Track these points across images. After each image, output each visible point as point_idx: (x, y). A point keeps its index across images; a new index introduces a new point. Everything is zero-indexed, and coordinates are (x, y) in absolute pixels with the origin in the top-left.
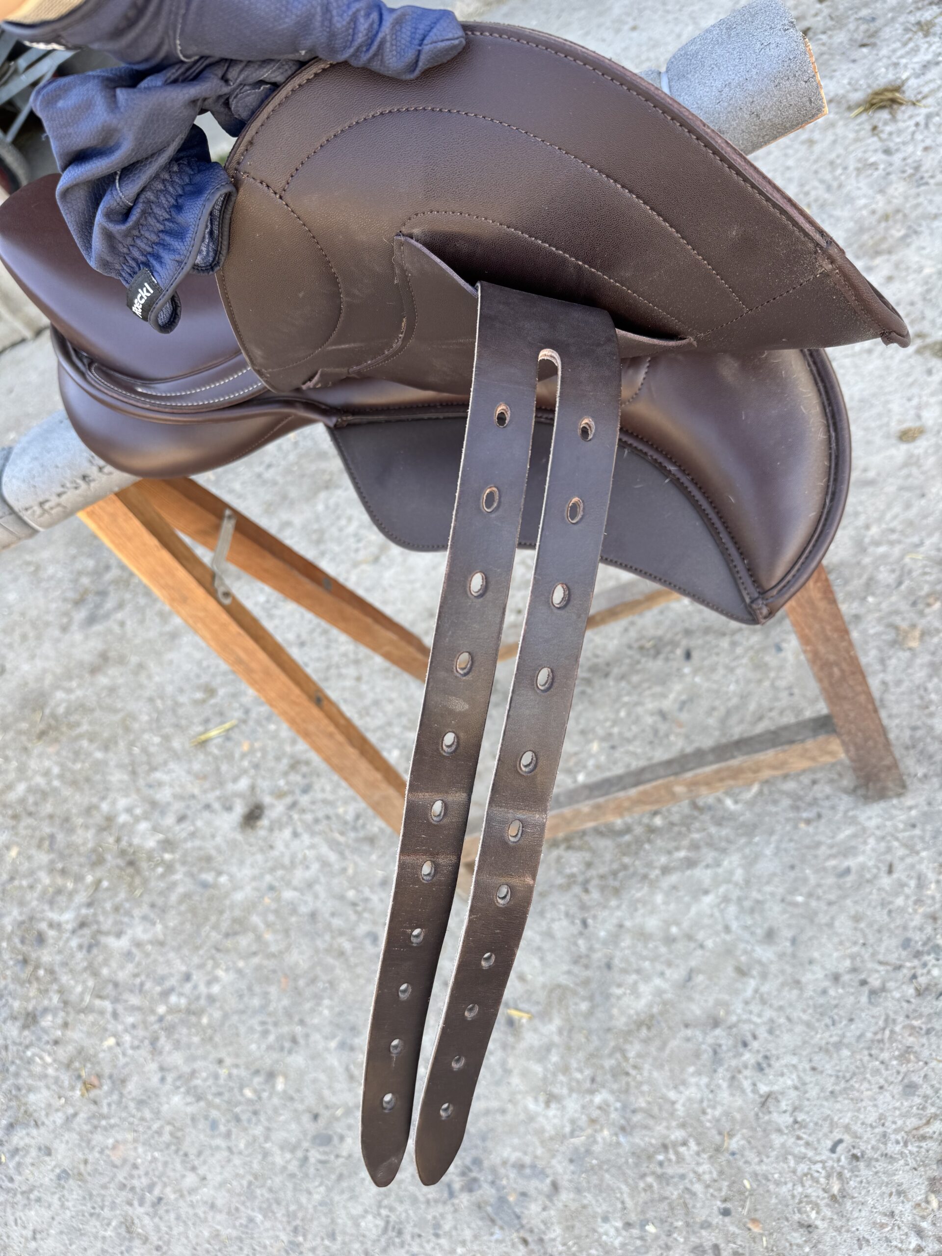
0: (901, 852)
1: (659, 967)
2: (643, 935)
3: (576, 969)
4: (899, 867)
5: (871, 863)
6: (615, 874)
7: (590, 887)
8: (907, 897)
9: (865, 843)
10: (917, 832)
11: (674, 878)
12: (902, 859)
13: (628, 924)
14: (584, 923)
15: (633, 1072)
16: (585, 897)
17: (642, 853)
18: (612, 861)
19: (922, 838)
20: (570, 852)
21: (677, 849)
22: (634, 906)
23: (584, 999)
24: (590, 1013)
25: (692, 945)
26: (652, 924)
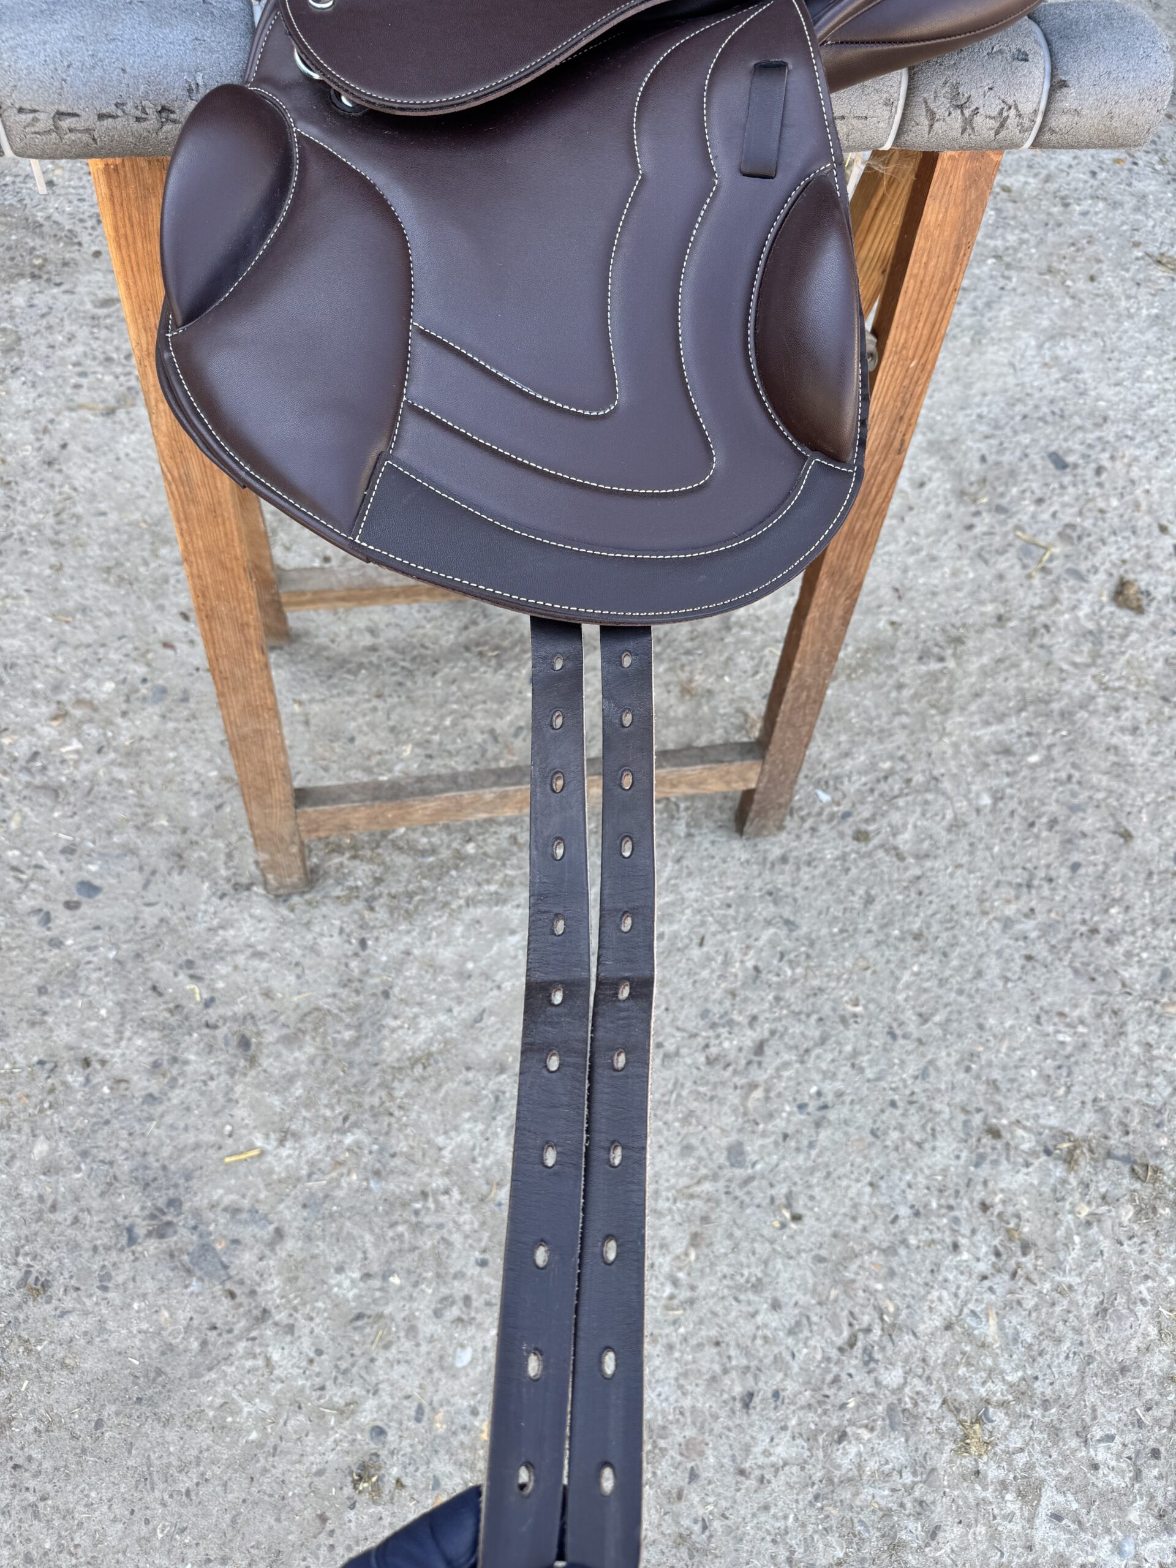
0: (714, 928)
1: (447, 1002)
2: (432, 966)
3: (344, 993)
4: (710, 942)
5: (684, 933)
6: (410, 895)
7: (377, 905)
8: (713, 971)
9: (682, 912)
10: (731, 912)
11: (479, 912)
12: (714, 934)
13: (417, 952)
14: (363, 943)
15: (397, 1113)
16: (367, 914)
17: (446, 879)
18: (409, 882)
19: (735, 919)
20: (357, 862)
21: (488, 882)
22: (426, 934)
23: (348, 1027)
24: (355, 1042)
25: (489, 984)
26: (446, 955)
